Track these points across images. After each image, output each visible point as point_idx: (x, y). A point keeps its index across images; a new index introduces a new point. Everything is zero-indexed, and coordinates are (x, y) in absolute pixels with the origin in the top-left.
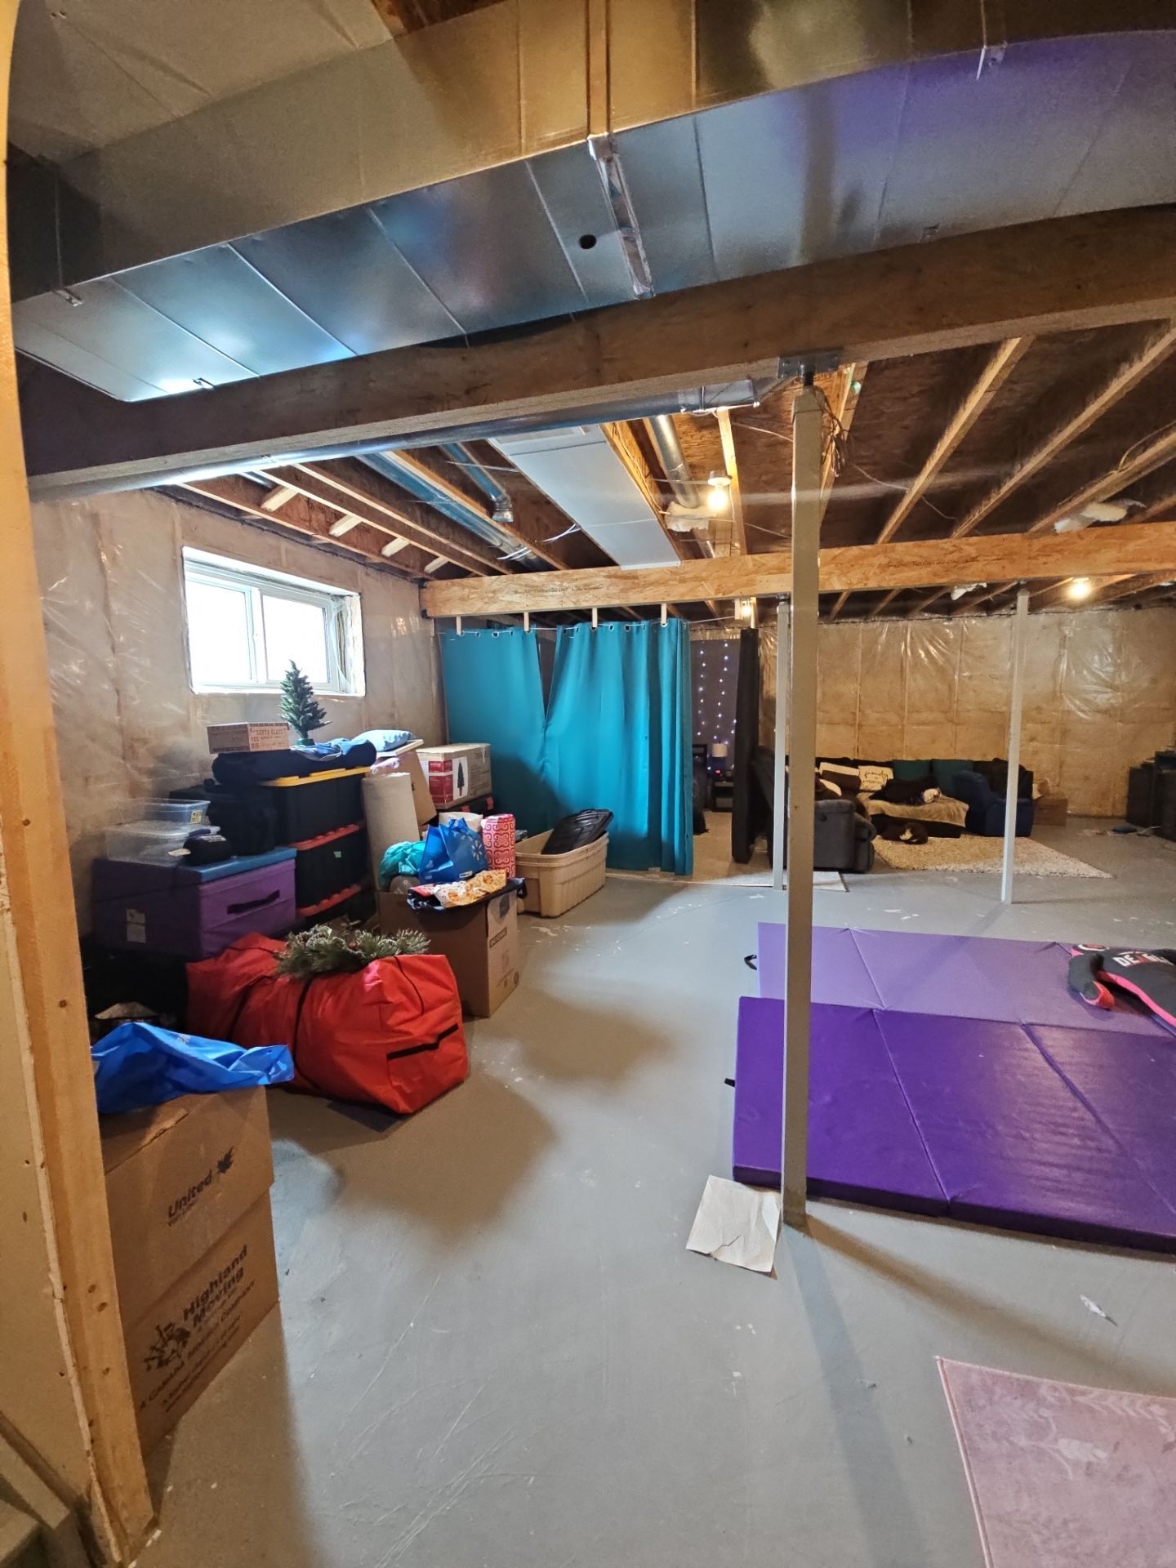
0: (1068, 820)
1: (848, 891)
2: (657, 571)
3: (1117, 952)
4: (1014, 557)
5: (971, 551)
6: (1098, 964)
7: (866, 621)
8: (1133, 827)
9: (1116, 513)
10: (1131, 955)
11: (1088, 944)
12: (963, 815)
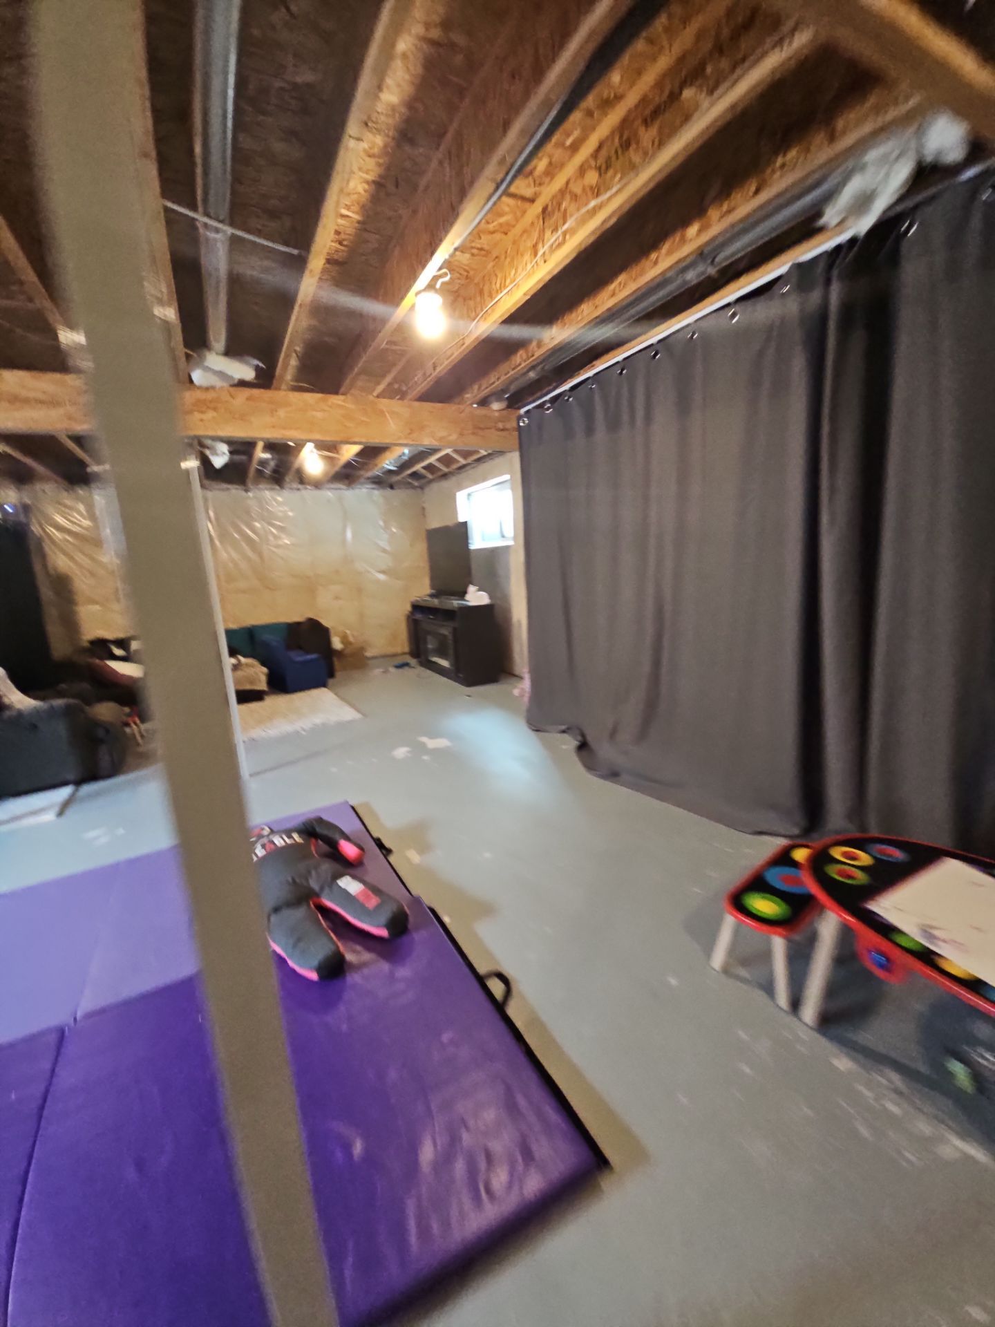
0: (366, 663)
1: (60, 815)
8: (410, 661)
9: (246, 371)
12: (263, 679)
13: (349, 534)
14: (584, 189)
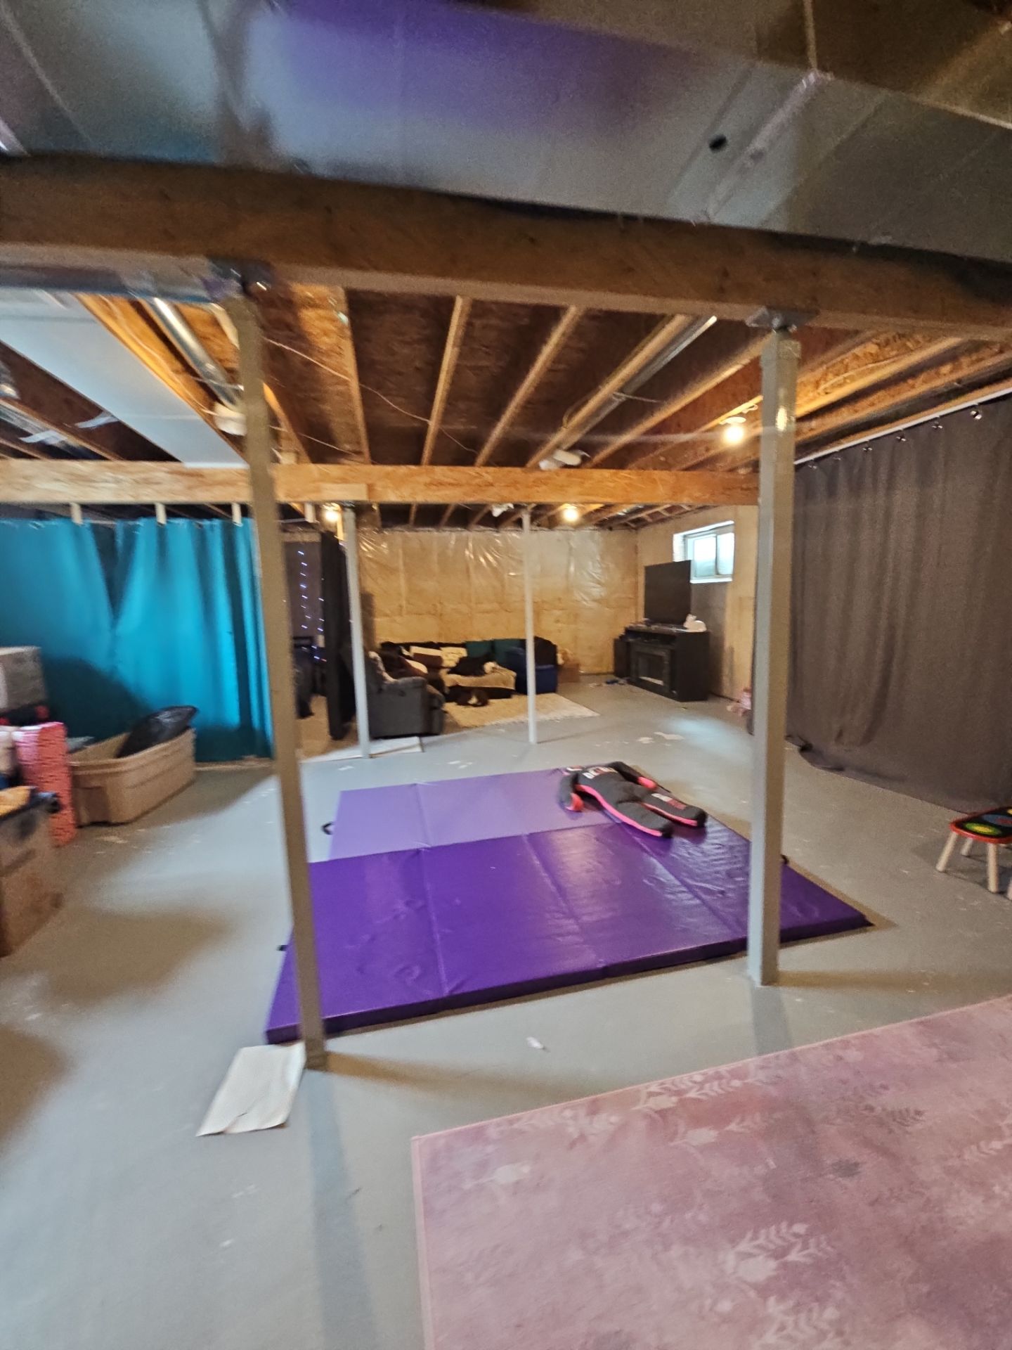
0: (582, 678)
1: (423, 751)
2: (223, 471)
3: (585, 770)
4: (518, 485)
5: (489, 478)
6: (575, 779)
7: (438, 531)
8: (617, 679)
9: (574, 459)
10: (595, 771)
11: (574, 766)
12: (513, 680)
13: (572, 569)
14: (865, 354)
